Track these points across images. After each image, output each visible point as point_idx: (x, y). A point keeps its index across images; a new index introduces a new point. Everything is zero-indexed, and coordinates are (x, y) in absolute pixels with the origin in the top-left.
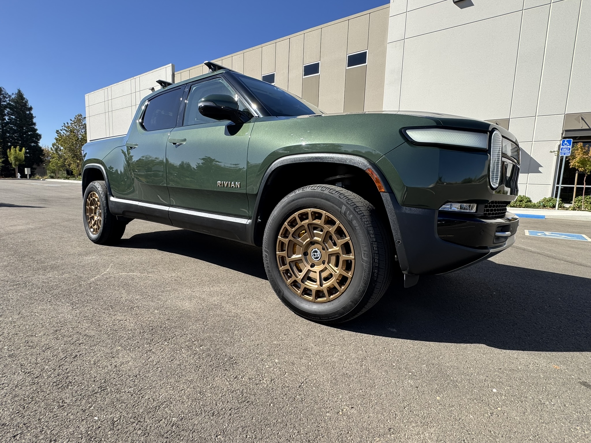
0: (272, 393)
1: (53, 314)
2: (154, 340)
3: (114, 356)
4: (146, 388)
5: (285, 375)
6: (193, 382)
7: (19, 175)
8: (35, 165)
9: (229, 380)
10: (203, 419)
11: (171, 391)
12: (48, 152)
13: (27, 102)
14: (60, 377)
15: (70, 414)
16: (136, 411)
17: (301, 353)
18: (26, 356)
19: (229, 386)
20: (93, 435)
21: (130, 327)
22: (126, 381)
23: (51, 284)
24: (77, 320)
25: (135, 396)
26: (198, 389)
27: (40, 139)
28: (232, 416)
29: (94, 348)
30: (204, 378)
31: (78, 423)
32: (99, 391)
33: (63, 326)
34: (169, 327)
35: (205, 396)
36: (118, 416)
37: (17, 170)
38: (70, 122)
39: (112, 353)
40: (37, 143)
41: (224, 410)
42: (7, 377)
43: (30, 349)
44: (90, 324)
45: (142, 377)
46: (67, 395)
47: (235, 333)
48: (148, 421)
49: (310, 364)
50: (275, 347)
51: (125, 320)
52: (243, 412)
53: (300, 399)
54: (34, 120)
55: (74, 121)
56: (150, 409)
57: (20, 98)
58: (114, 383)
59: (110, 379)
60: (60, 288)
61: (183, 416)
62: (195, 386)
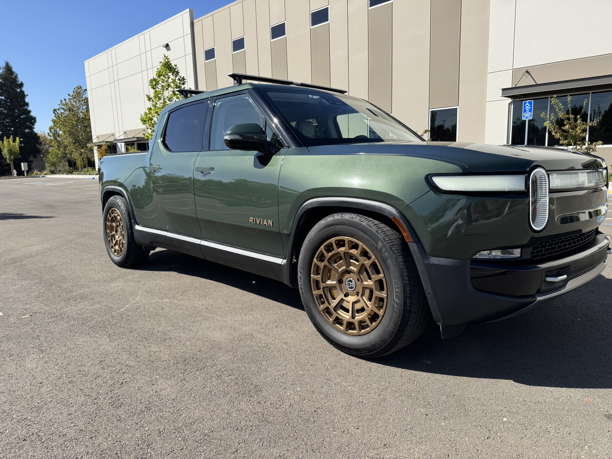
0: (289, 416)
1: (95, 345)
2: (187, 370)
3: (154, 383)
4: (183, 409)
5: (304, 402)
6: (222, 405)
7: (15, 172)
8: (31, 157)
9: (252, 404)
10: (229, 432)
11: (203, 412)
12: (46, 139)
13: (16, 76)
14: (113, 399)
15: (127, 426)
16: (176, 425)
17: (323, 383)
18: (82, 383)
19: (252, 409)
20: (146, 440)
21: (165, 358)
22: (166, 403)
23: (86, 316)
24: (117, 351)
25: (175, 414)
26: (226, 411)
27: (35, 123)
28: (253, 431)
29: (136, 376)
30: (232, 402)
31: (134, 431)
32: (146, 410)
33: (106, 357)
34: (200, 358)
35: (232, 416)
36: (163, 428)
37: (12, 167)
38: (67, 97)
39: (152, 381)
40: (31, 128)
41: (246, 426)
42: (73, 398)
43: (84, 377)
44: (129, 356)
45: (179, 401)
46: (121, 412)
47: (263, 363)
48: (186, 432)
49: (330, 392)
50: (300, 377)
51: (160, 352)
52: (262, 428)
53: (313, 421)
54: (27, 100)
55: (73, 95)
56: (187, 424)
57: (9, 72)
58: (157, 405)
59: (153, 402)
60: (94, 320)
61: (213, 430)
62: (223, 409)
